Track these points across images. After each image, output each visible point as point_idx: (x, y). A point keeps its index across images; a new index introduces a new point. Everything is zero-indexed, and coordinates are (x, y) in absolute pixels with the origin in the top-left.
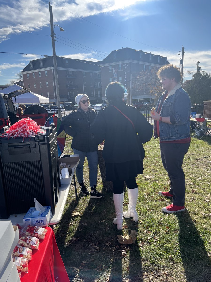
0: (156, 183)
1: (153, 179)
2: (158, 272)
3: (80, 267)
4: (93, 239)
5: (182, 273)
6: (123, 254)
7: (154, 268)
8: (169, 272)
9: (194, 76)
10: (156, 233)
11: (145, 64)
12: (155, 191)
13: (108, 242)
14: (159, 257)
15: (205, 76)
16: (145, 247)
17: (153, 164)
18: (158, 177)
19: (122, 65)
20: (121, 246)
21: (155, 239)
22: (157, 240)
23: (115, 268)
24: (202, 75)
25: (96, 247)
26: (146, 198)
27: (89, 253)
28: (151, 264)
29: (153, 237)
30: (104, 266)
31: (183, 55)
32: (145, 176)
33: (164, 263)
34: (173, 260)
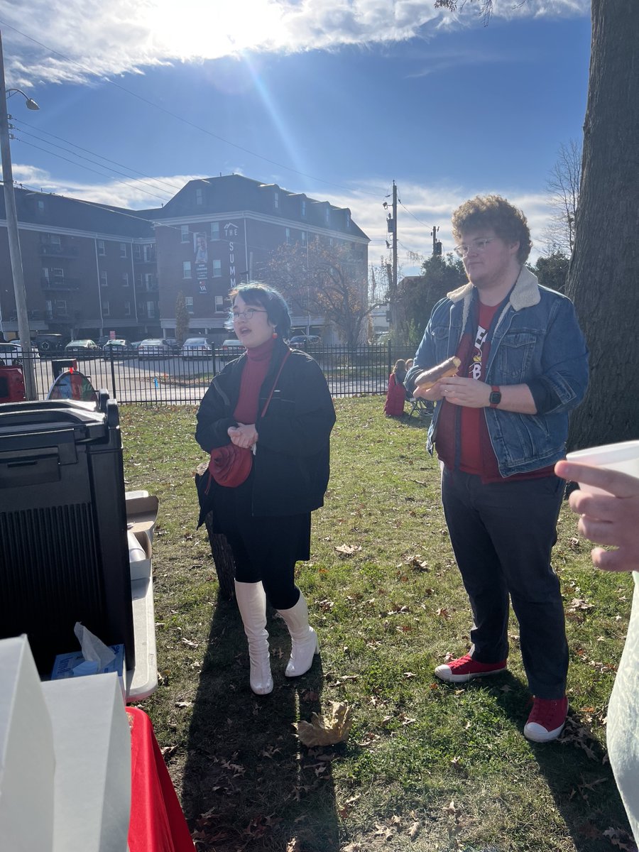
0: (371, 566)
1: (362, 556)
2: (431, 810)
3: (196, 832)
4: (220, 744)
5: (495, 802)
6: (320, 773)
7: (417, 799)
8: (461, 806)
9: (426, 265)
10: (401, 704)
11: (290, 226)
12: (374, 587)
13: (268, 747)
14: (425, 766)
15: (454, 267)
16: (380, 746)
17: (352, 514)
18: (374, 548)
19: (222, 224)
20: (311, 753)
21: (404, 720)
22: (408, 721)
23: (305, 818)
24: (448, 263)
25: (234, 766)
26: (355, 608)
27: (215, 788)
28: (406, 790)
29: (396, 714)
30: (268, 818)
31: (395, 206)
32: (339, 548)
33: (442, 781)
34: (462, 770)
